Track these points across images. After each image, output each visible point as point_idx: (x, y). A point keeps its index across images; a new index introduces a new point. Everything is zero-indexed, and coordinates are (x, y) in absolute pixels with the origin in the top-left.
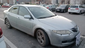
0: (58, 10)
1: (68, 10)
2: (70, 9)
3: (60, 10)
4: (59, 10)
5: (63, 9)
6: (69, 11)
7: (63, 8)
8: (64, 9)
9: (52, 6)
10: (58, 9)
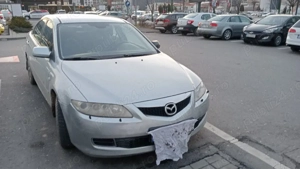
0: (248, 35)
1: (288, 38)
2: (294, 31)
3: (259, 34)
4: (254, 36)
5: (272, 31)
6: (290, 39)
7: (271, 29)
8: (274, 33)
9: (230, 20)
10: (248, 32)
